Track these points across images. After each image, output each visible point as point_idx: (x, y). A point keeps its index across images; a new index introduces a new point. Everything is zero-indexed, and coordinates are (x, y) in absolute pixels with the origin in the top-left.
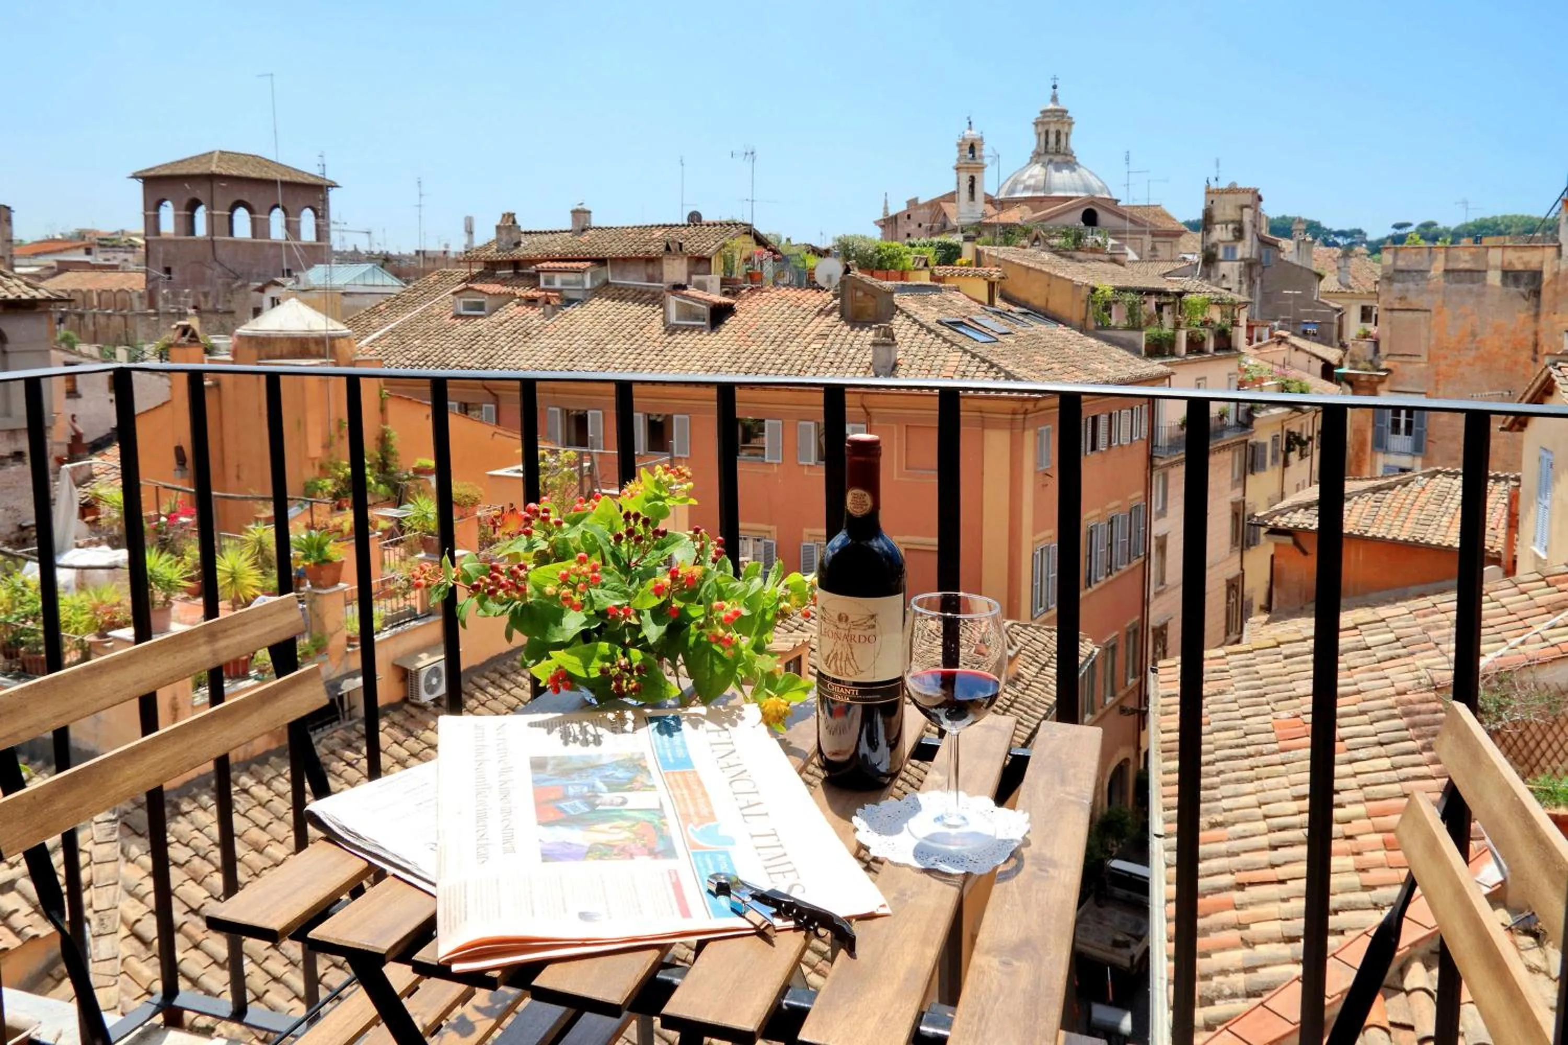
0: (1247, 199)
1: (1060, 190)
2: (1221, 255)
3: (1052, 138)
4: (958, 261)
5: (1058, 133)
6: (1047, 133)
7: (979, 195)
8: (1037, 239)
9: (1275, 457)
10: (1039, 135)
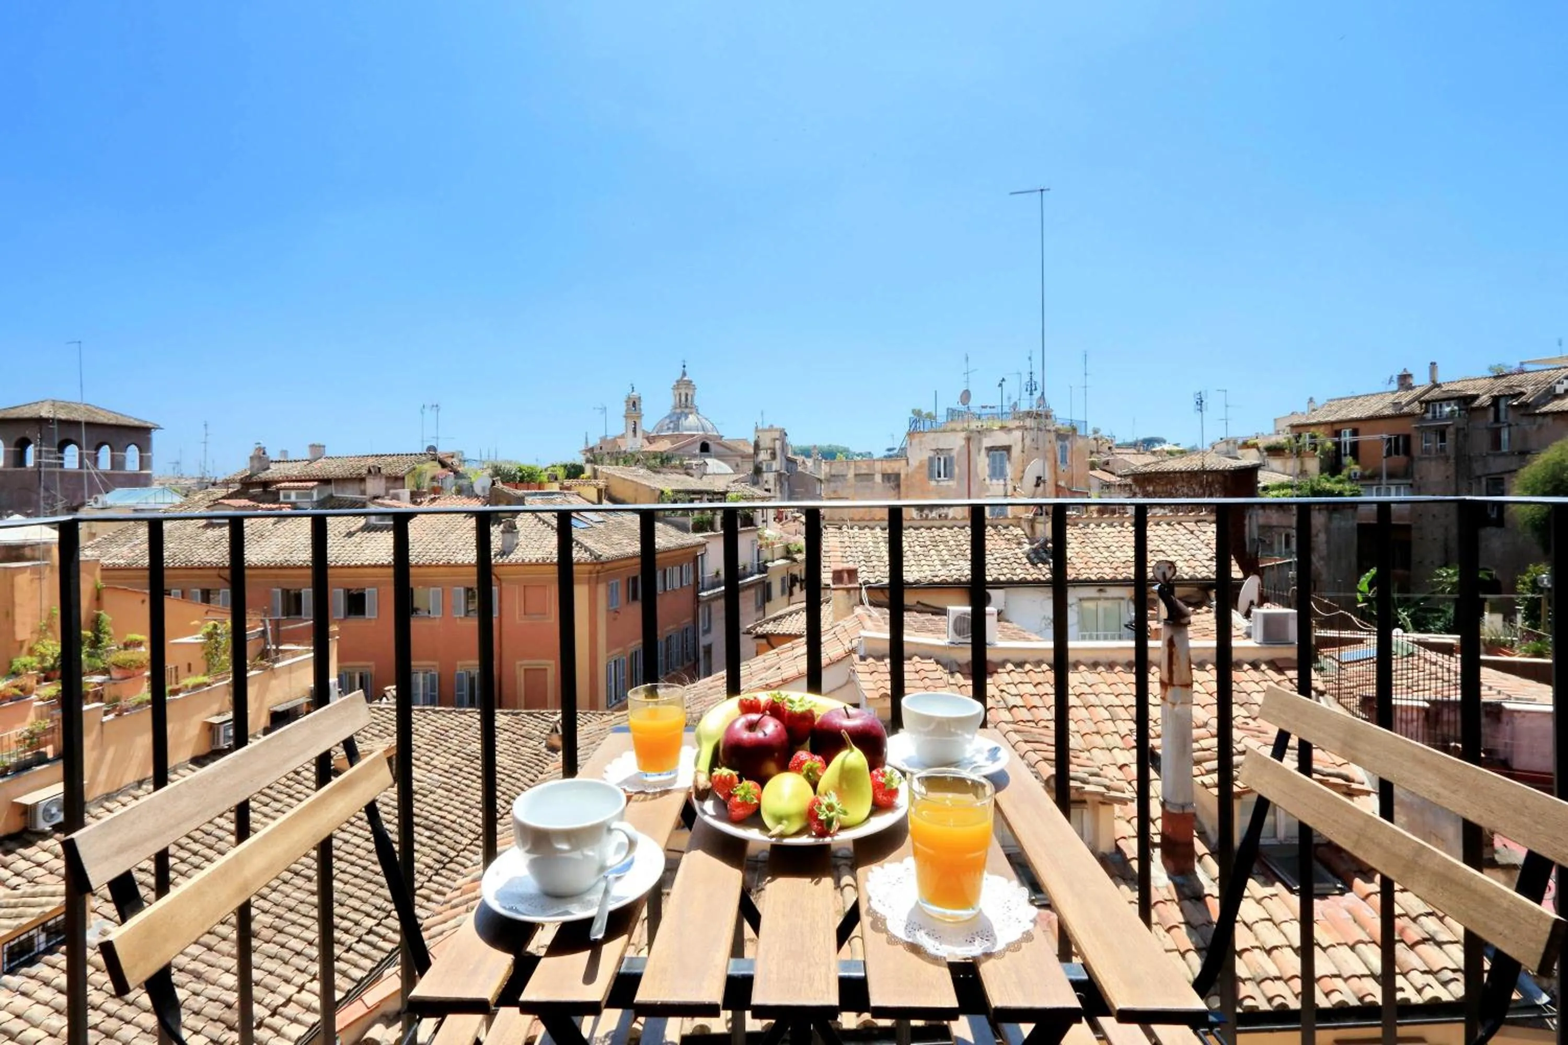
0: (777, 435)
1: (687, 430)
2: (764, 468)
3: (683, 399)
4: (582, 476)
5: (687, 395)
6: (680, 395)
7: (639, 433)
8: (638, 460)
9: (783, 592)
10: (675, 396)
